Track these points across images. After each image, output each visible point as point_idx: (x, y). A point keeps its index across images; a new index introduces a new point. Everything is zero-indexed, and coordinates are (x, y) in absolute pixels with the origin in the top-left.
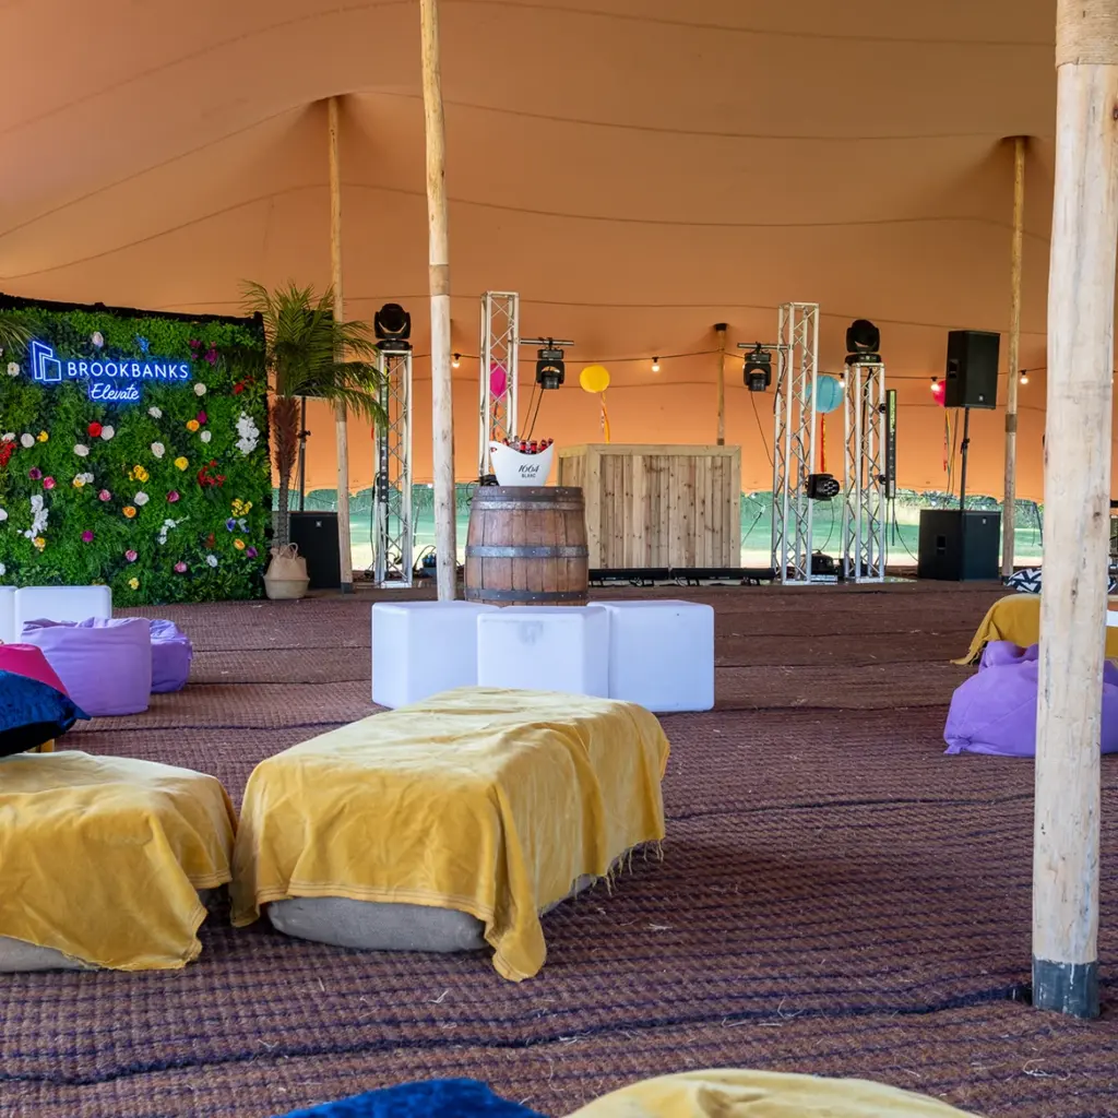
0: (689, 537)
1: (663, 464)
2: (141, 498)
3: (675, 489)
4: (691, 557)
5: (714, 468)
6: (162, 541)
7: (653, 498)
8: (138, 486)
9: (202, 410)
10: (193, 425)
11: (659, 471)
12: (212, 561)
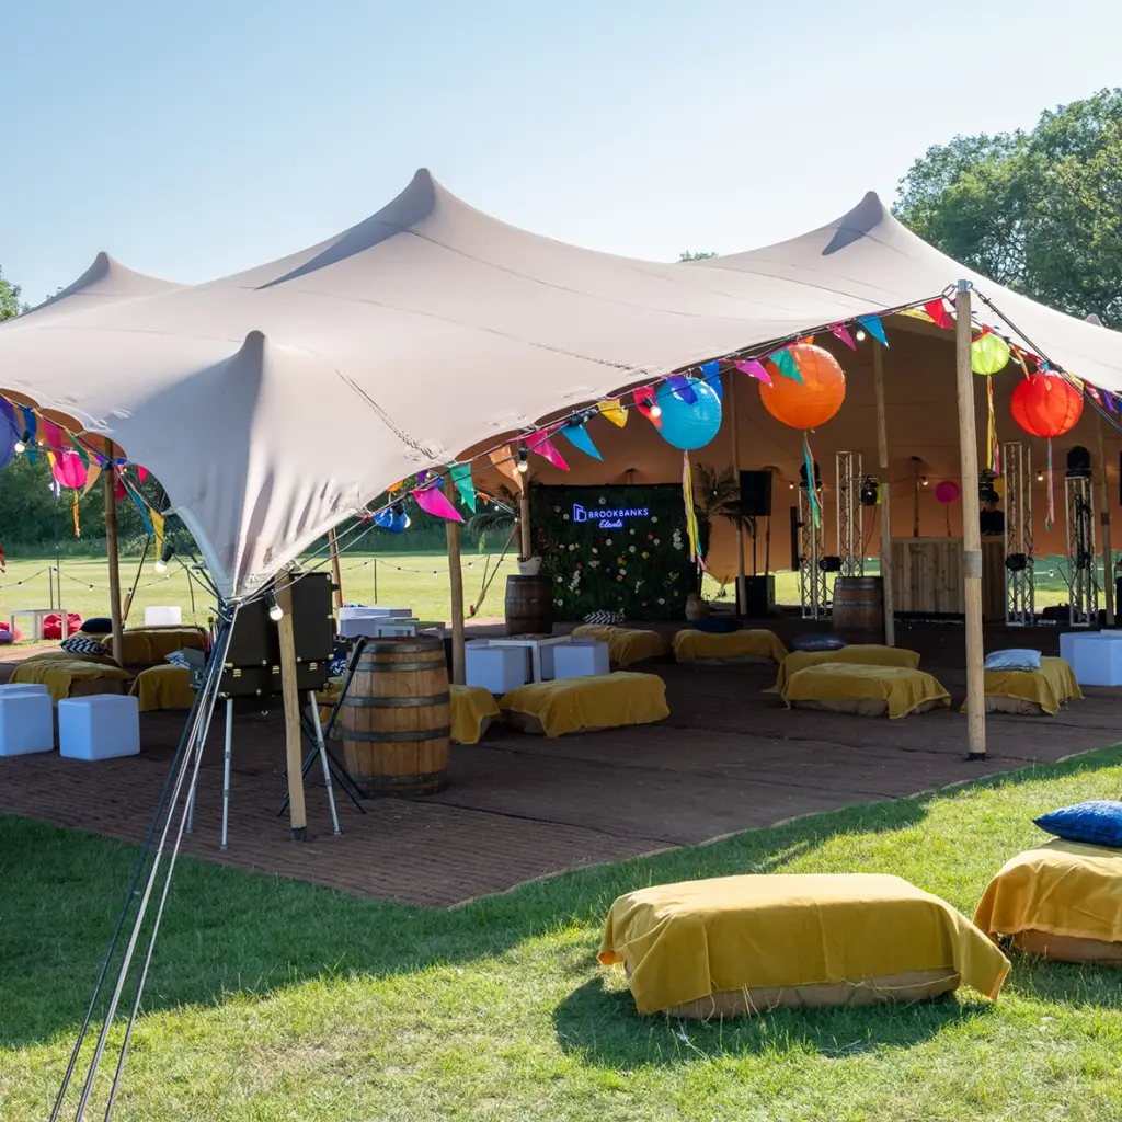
0: (935, 594)
1: (919, 549)
2: (623, 572)
3: (927, 564)
4: (937, 605)
5: (949, 551)
6: (637, 591)
7: (914, 569)
8: (622, 566)
9: (654, 529)
10: (650, 537)
11: (917, 553)
12: (662, 601)
